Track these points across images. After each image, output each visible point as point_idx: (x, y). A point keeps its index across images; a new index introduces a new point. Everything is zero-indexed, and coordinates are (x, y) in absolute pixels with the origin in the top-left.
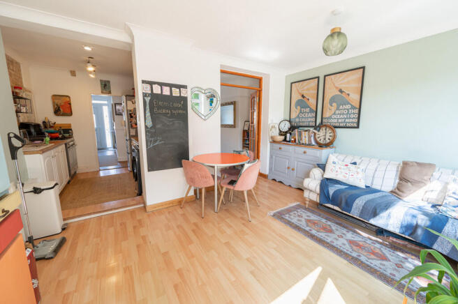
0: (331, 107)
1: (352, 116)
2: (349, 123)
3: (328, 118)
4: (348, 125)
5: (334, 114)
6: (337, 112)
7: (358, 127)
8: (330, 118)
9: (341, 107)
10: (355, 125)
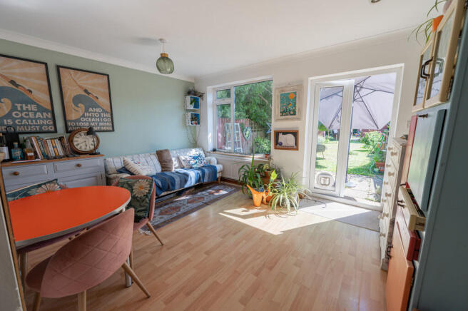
0: (76, 108)
1: (105, 120)
2: (104, 126)
3: (75, 121)
4: (102, 129)
5: (83, 116)
6: (86, 114)
7: (113, 130)
8: (78, 120)
9: (91, 110)
10: (111, 129)
